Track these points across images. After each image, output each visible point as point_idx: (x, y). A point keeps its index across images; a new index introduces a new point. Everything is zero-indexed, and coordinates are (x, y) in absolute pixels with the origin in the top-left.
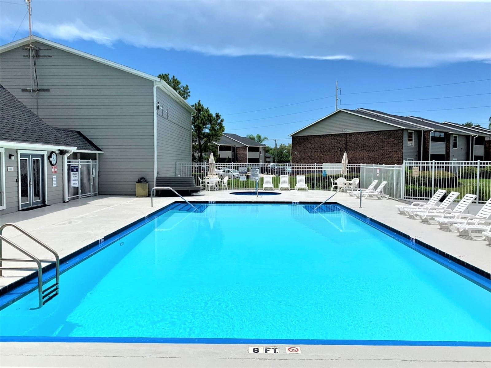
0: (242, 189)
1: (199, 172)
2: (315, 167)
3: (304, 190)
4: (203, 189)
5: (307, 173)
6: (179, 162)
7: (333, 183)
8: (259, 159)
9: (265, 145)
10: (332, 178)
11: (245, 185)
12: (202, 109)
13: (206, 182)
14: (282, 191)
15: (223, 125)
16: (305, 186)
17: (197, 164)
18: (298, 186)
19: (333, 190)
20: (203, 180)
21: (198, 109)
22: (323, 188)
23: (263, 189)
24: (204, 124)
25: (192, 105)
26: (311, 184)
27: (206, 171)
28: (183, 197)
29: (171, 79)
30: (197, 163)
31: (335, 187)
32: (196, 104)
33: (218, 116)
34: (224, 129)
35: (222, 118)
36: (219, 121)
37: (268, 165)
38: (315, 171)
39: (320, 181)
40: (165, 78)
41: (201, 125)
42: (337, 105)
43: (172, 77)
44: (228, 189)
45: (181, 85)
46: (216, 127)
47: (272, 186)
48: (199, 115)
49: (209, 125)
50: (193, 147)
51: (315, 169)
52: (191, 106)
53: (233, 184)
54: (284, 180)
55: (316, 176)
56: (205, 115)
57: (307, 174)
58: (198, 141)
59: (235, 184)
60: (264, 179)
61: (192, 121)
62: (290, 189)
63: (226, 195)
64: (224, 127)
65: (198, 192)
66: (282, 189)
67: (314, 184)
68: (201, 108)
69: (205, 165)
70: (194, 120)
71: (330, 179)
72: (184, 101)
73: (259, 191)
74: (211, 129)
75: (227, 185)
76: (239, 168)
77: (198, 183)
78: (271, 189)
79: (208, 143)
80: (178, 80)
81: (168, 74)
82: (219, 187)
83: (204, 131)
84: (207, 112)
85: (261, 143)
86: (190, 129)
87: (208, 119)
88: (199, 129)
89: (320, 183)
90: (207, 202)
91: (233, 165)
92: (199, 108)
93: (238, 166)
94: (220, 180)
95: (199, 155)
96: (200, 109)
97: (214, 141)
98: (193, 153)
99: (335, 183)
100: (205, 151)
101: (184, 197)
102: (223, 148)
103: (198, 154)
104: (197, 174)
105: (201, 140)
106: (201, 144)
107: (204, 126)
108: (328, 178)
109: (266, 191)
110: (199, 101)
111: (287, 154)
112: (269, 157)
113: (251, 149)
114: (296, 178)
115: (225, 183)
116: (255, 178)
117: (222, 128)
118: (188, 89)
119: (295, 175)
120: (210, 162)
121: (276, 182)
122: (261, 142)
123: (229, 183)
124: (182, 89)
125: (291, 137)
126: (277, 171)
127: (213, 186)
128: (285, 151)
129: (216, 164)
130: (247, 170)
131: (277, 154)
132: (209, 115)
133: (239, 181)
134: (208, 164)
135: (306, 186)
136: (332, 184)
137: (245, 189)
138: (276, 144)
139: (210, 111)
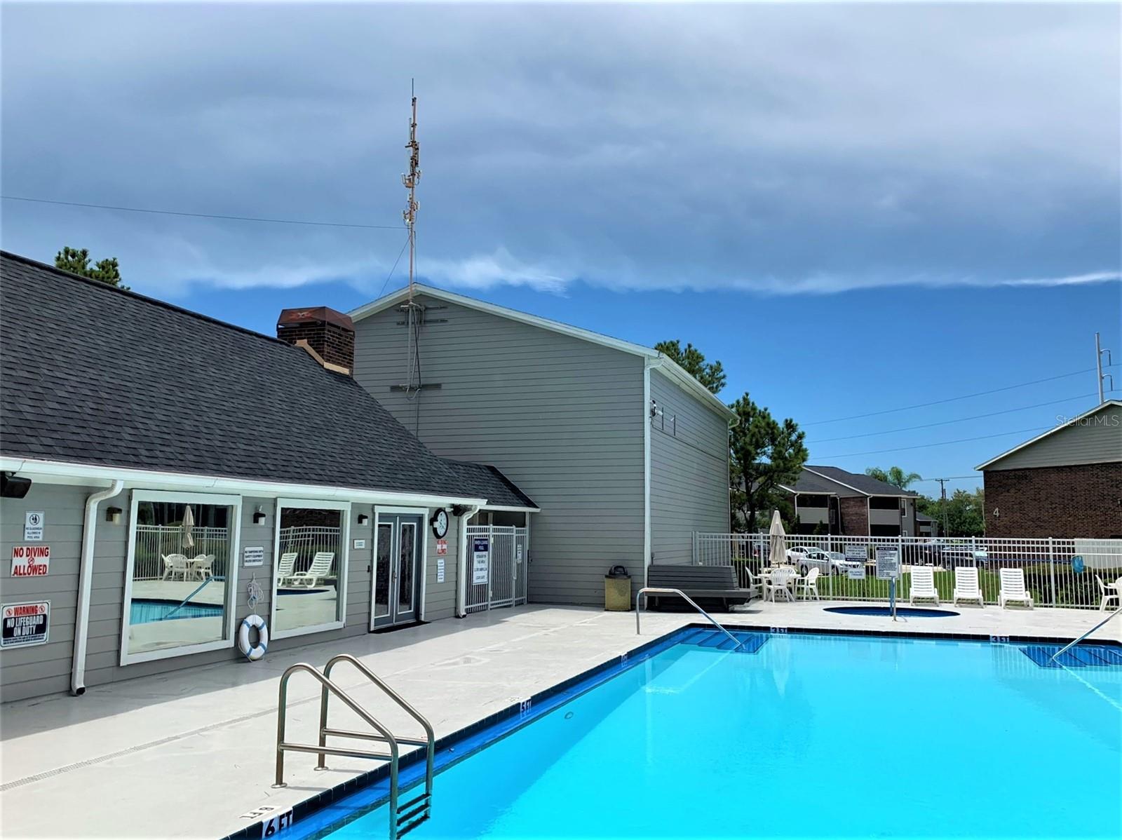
0: (856, 600)
1: (747, 557)
2: (1051, 546)
3: (1023, 605)
4: (756, 597)
5: (1029, 562)
6: (700, 532)
7: (1106, 590)
8: (898, 526)
9: (914, 492)
10: (1101, 578)
11: (864, 589)
12: (752, 413)
13: (764, 581)
14: (961, 607)
15: (804, 447)
16: (1024, 596)
17: (743, 537)
18: (1004, 596)
19: (1107, 609)
20: (756, 575)
21: (744, 412)
22: (1077, 603)
23: (911, 600)
24: (759, 445)
25: (731, 403)
26: (1040, 592)
27: (765, 553)
28: (707, 614)
29: (683, 351)
30: (743, 534)
31: (1112, 600)
32: (738, 402)
33: (790, 426)
34: (807, 455)
35: (800, 430)
36: (794, 437)
37: (925, 541)
38: (1051, 558)
39: (1066, 583)
40: (670, 350)
41: (751, 448)
42: (1102, 392)
43: (687, 347)
44: (820, 599)
45: (705, 362)
46: (786, 451)
47: (933, 593)
48: (747, 425)
49: (770, 447)
50: (733, 496)
51: (1051, 553)
52: (729, 406)
53: (832, 586)
54: (967, 581)
55: (1055, 570)
56: (759, 424)
57: (1029, 565)
58: (744, 484)
59: (838, 588)
60: (912, 577)
61: (730, 439)
62: (982, 602)
63: (814, 614)
64: (806, 450)
65: (746, 604)
66: (961, 602)
67: (1050, 591)
68: (750, 410)
69: (762, 540)
70: (735, 436)
71: (1095, 578)
72: (711, 398)
73: (899, 605)
74: (775, 455)
75: (816, 591)
76: (847, 547)
77: (745, 582)
78: (931, 600)
79: (768, 489)
80: (698, 352)
81: (678, 342)
82: (796, 592)
83: (757, 462)
84: (764, 417)
85: (904, 489)
86: (724, 458)
87: (767, 434)
88: (746, 456)
89: (1066, 589)
90: (767, 629)
91: (829, 539)
92: (746, 410)
93: (843, 542)
94: (800, 575)
95: (747, 516)
96: (749, 412)
97: (782, 484)
98: (733, 511)
99: (1111, 590)
100: (762, 507)
101: (710, 615)
102: (805, 501)
103: (745, 514)
104: (744, 561)
105: (752, 482)
106: (752, 491)
107: (759, 451)
108: (1089, 576)
109: (917, 605)
110: (744, 395)
111: (975, 514)
112: (928, 524)
113: (878, 503)
114: (998, 577)
115: (811, 584)
116: (888, 574)
117: (801, 453)
118: (722, 371)
119: (997, 568)
120: (772, 532)
121: (945, 585)
122: (904, 486)
123: (822, 585)
124: (708, 370)
125: (982, 472)
126: (946, 556)
127: (781, 590)
128: (968, 508)
129: (789, 538)
130: (866, 552)
131: (948, 515)
132: (768, 424)
133: (847, 579)
134: (769, 538)
135: (1027, 596)
136: (1101, 593)
137: (864, 600)
138: (943, 491)
139: (771, 415)
